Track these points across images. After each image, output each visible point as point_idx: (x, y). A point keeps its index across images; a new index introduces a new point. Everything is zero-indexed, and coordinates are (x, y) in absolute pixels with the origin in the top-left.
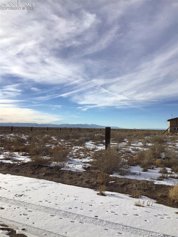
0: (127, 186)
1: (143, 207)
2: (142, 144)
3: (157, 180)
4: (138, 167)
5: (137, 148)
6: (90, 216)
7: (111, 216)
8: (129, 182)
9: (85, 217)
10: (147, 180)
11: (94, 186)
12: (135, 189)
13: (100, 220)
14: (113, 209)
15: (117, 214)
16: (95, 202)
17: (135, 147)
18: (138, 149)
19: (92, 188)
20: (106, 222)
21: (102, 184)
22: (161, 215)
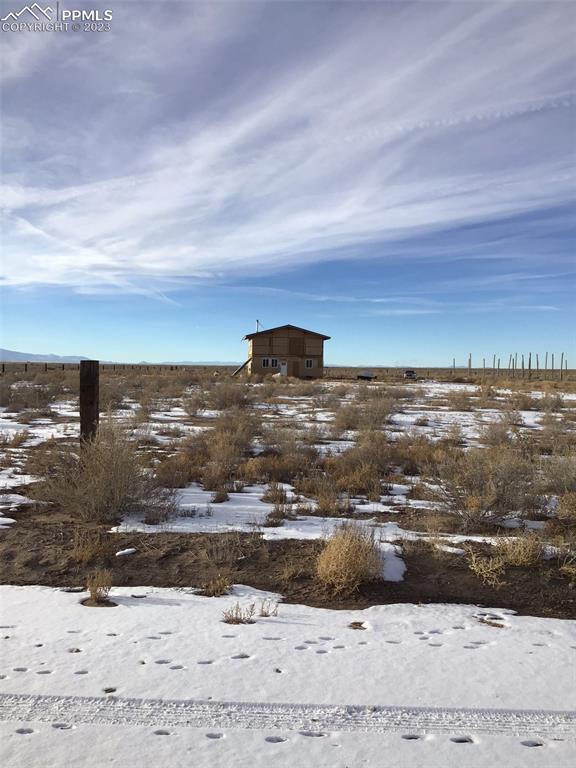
0: (180, 558)
1: (251, 622)
2: (184, 414)
3: (266, 526)
4: (194, 490)
5: (173, 426)
6: (87, 696)
7: (163, 679)
8: (184, 543)
9: (69, 701)
10: (238, 528)
11: (61, 575)
12: (207, 566)
13: (129, 700)
14: (160, 650)
15: (180, 667)
16: (85, 635)
17: (166, 425)
18: (177, 429)
19: (54, 584)
20: (152, 702)
21: (91, 563)
22: (315, 643)
